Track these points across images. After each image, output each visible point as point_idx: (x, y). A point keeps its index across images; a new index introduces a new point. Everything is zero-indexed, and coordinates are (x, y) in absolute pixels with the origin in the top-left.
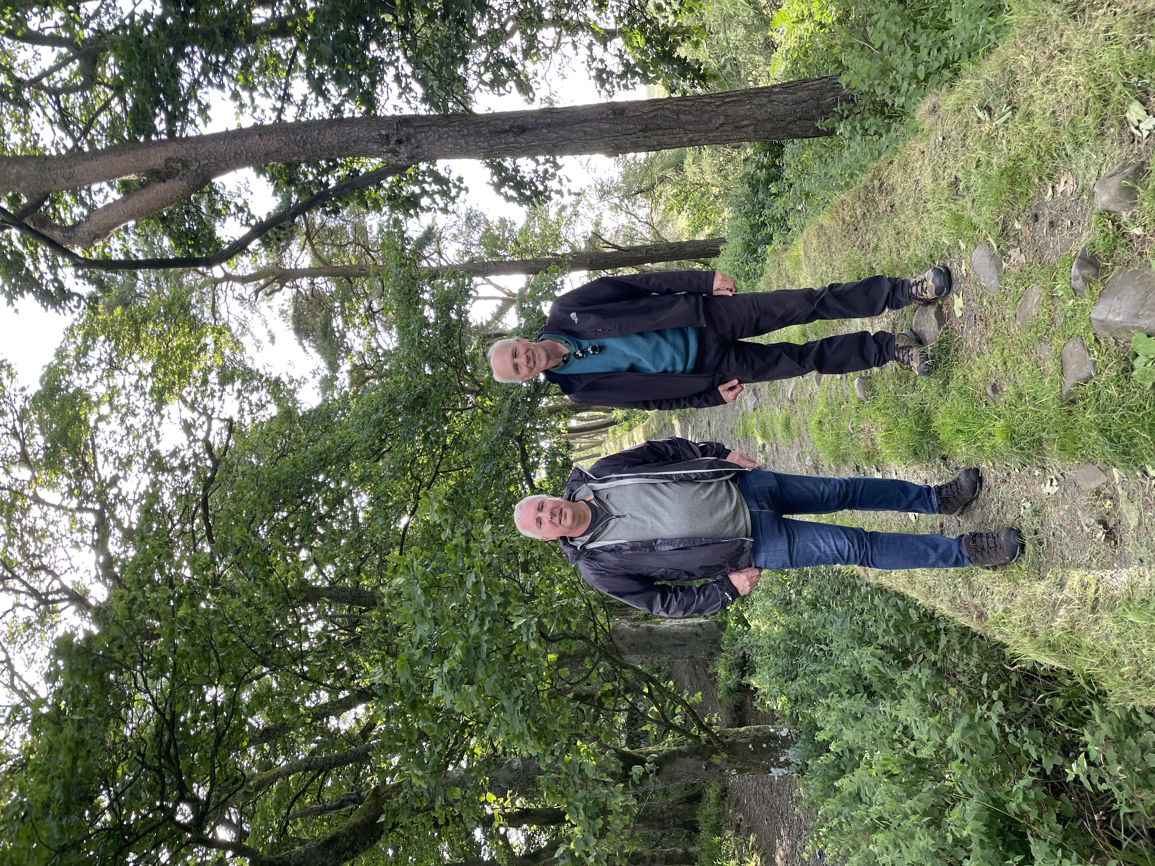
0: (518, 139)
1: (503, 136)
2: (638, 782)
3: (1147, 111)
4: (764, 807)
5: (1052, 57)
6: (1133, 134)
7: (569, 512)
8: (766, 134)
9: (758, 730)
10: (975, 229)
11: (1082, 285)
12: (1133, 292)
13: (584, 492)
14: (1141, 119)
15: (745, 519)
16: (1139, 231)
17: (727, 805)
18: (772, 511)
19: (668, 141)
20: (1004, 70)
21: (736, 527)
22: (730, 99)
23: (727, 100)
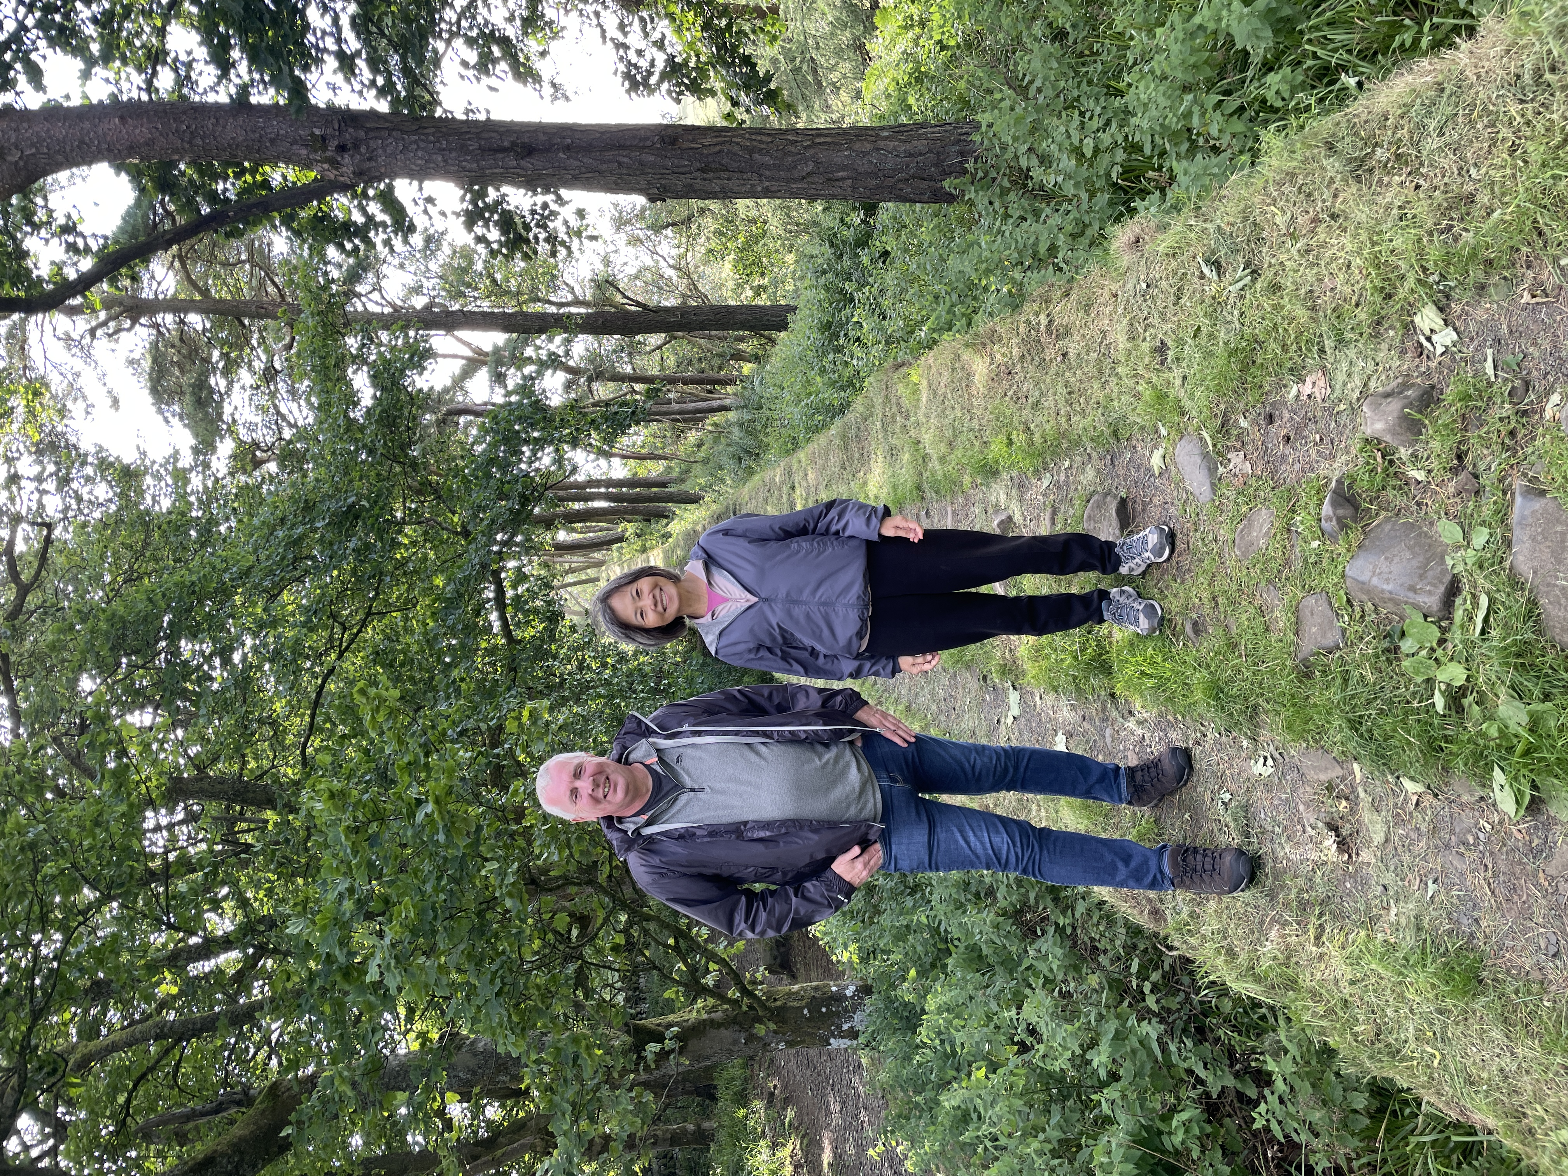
0: (522, 162)
1: (500, 156)
2: (653, 1066)
3: (1445, 321)
4: (808, 1073)
5: (1316, 220)
6: (1421, 346)
7: (620, 781)
8: (868, 192)
9: (816, 989)
10: (1183, 414)
11: (1336, 528)
12: (1408, 555)
13: (642, 751)
14: (1436, 328)
15: (874, 802)
16: (1420, 476)
17: (756, 1067)
18: (908, 787)
19: (736, 189)
20: (1246, 219)
21: (861, 811)
22: (822, 140)
23: (818, 140)
